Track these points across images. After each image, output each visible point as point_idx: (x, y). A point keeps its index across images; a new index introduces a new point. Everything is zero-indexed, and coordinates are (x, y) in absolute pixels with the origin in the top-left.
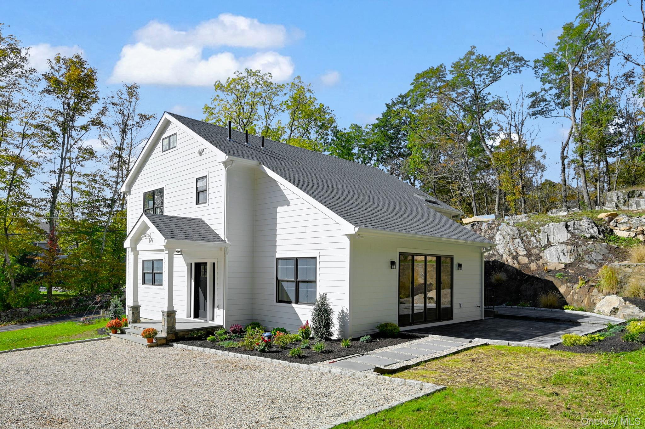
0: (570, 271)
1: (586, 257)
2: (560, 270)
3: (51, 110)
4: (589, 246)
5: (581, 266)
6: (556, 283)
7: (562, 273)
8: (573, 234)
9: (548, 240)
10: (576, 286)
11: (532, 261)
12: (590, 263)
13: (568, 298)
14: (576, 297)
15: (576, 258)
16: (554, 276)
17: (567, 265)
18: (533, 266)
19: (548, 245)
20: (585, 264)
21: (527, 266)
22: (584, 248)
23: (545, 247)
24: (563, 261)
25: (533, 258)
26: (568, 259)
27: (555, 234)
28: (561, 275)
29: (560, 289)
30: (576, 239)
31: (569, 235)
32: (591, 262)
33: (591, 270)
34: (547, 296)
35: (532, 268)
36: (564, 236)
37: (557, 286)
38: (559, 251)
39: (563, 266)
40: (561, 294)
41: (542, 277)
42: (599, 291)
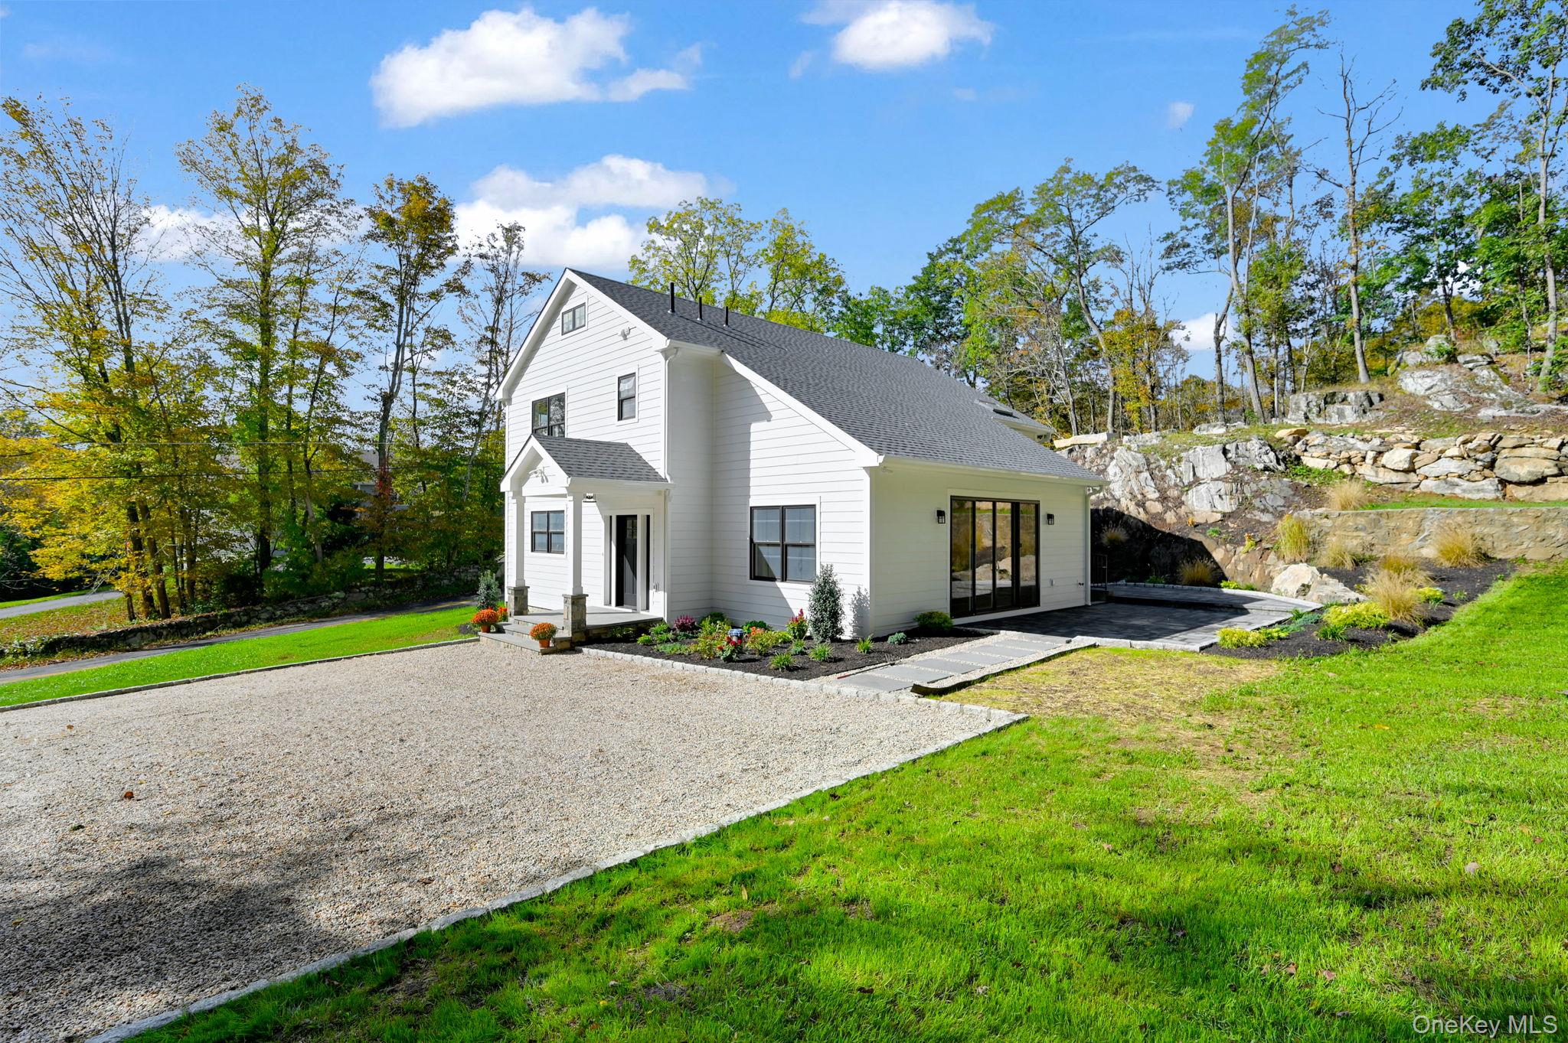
0: (1231, 525)
1: (1256, 502)
2: (1215, 524)
3: (379, 267)
4: (1261, 484)
5: (1248, 516)
6: (1208, 544)
7: (1217, 529)
8: (1234, 464)
9: (1194, 474)
10: (1241, 549)
11: (1168, 509)
12: (1263, 511)
13: (1228, 570)
14: (1240, 568)
15: (1241, 504)
16: (1204, 534)
17: (1226, 516)
18: (1170, 517)
19: (1194, 482)
20: (1256, 512)
21: (1159, 517)
22: (1254, 487)
23: (1190, 485)
24: (1220, 509)
25: (1170, 504)
26: (1227, 506)
27: (1207, 464)
28: (1216, 532)
29: (1214, 555)
30: (1240, 472)
31: (1229, 466)
32: (1265, 511)
33: (1265, 523)
34: (1194, 565)
35: (1168, 521)
36: (1221, 467)
37: (1209, 550)
38: (1213, 491)
39: (1219, 517)
40: (1216, 563)
41: (1185, 536)
42: (1278, 558)
